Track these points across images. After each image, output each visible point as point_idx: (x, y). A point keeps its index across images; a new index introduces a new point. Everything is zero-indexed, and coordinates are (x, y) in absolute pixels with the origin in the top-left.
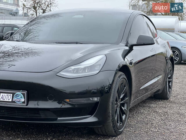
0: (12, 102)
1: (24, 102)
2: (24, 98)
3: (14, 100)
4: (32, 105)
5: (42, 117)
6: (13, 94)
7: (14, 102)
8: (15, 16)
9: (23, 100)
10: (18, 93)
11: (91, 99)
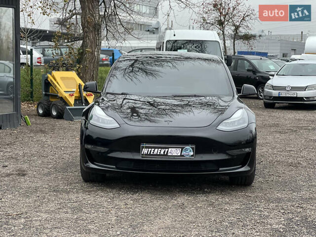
0: (181, 156)
1: (192, 156)
2: (193, 152)
3: (183, 154)
4: (199, 158)
5: (203, 169)
6: (182, 149)
7: (183, 156)
8: (154, 33)
9: (192, 153)
10: (187, 147)
11: (243, 150)
